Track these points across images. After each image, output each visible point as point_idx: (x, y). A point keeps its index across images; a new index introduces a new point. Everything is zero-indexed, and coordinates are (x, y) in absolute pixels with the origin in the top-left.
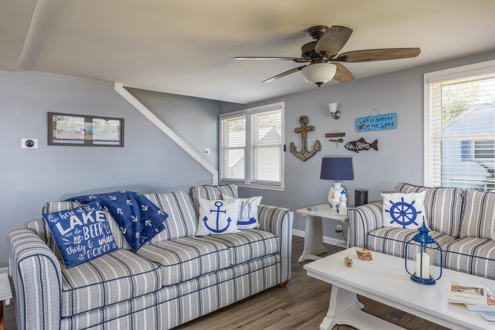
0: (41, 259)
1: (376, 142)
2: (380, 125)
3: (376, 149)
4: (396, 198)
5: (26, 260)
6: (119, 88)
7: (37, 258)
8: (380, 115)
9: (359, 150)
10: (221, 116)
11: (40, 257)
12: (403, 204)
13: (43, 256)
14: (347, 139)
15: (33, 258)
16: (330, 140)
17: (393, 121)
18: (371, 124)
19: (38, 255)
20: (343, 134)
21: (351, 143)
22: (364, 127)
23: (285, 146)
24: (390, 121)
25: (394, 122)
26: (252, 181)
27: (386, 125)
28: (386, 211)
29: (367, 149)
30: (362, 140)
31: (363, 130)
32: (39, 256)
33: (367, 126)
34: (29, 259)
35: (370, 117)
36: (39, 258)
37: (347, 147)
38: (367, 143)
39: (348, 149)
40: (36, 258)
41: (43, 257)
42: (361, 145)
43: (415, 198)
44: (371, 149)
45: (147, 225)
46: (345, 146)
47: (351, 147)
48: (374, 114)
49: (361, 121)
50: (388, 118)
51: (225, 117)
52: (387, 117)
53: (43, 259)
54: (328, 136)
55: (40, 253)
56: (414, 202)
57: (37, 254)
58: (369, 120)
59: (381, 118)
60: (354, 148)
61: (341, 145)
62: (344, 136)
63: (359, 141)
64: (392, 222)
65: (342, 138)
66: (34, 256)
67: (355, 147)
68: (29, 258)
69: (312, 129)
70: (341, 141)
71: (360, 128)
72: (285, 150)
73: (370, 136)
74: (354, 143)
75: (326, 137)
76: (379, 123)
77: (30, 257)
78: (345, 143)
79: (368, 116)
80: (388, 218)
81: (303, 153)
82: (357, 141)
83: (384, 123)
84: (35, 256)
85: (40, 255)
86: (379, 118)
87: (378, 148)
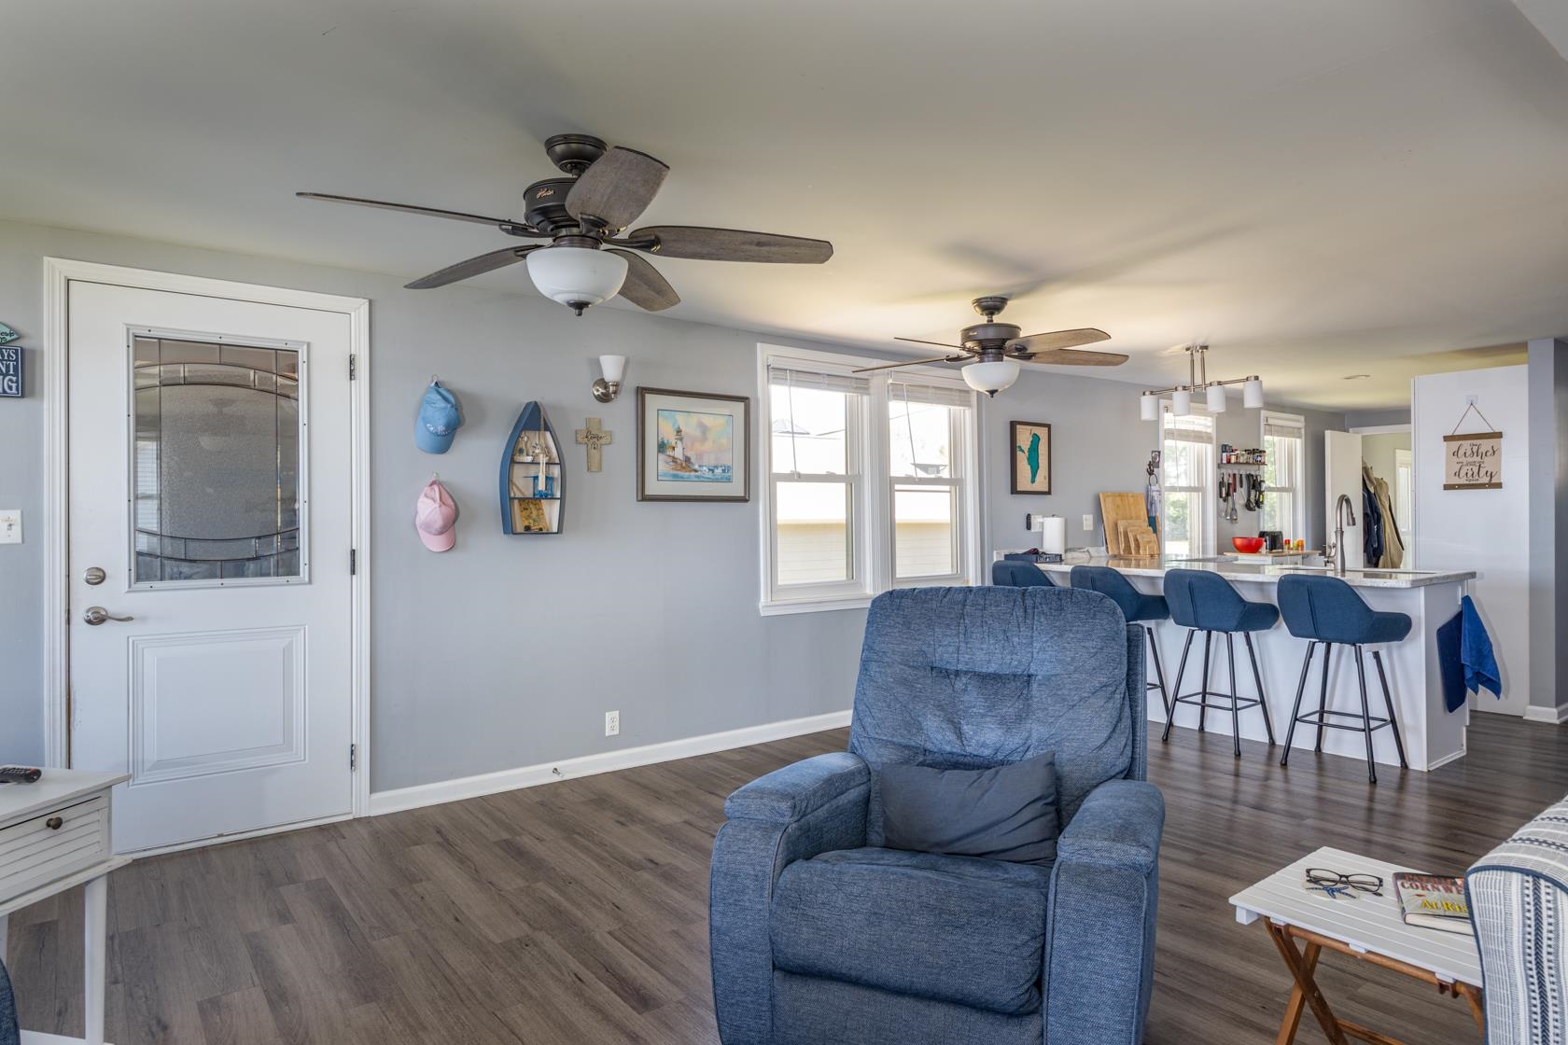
0: (1544, 897)
5: (1494, 877)
7: (1530, 885)
11: (1543, 890)
13: (1558, 890)
15: (1516, 877)
19: (1537, 876)
32: (1542, 882)
34: (1499, 876)
36: (1537, 889)
40: (1526, 885)
41: (1555, 893)
53: (1555, 899)
55: (1550, 875)
57: (1535, 872)
66: (1520, 875)
68: (1503, 872)
77: (1508, 873)
84: (1526, 878)
85: (1547, 879)
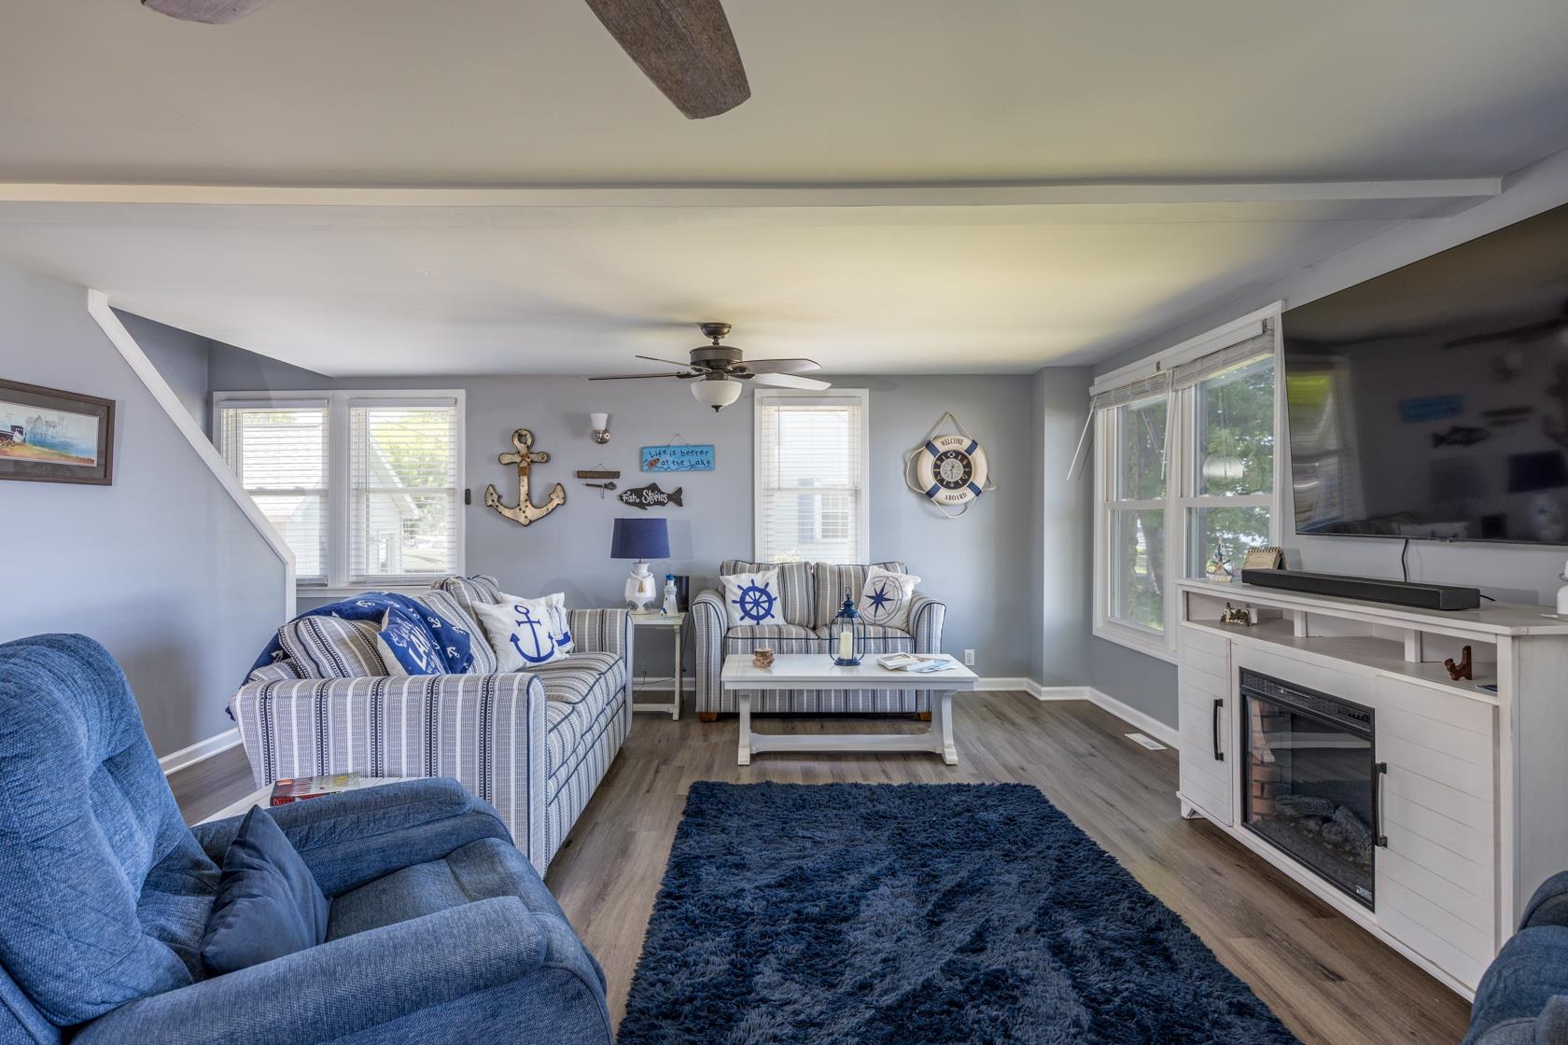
1: (679, 491)
2: (686, 463)
3: (680, 503)
4: (744, 580)
6: (98, 305)
8: (687, 446)
9: (649, 504)
10: (217, 395)
12: (754, 588)
14: (623, 485)
16: (587, 485)
17: (709, 457)
18: (671, 459)
20: (616, 475)
21: (633, 491)
22: (659, 465)
23: (468, 492)
24: (705, 458)
25: (710, 459)
26: (354, 579)
27: (698, 463)
28: (734, 602)
29: (663, 504)
30: (654, 488)
31: (657, 469)
33: (663, 463)
35: (668, 446)
37: (625, 498)
38: (664, 493)
39: (627, 503)
42: (651, 497)
43: (768, 578)
44: (670, 503)
45: (451, 656)
46: (621, 496)
47: (633, 498)
48: (675, 442)
49: (653, 453)
50: (701, 452)
51: (233, 402)
52: (699, 450)
54: (581, 475)
56: (767, 584)
58: (668, 451)
59: (689, 451)
60: (638, 501)
61: (612, 496)
62: (618, 477)
63: (648, 488)
64: (742, 619)
65: (615, 481)
67: (641, 500)
69: (547, 458)
70: (612, 486)
71: (652, 464)
72: (468, 501)
73: (668, 482)
74: (638, 492)
75: (579, 477)
76: (686, 459)
78: (619, 490)
79: (666, 444)
80: (737, 612)
81: (523, 508)
82: (644, 489)
83: (694, 459)
86: (685, 450)
87: (683, 502)
